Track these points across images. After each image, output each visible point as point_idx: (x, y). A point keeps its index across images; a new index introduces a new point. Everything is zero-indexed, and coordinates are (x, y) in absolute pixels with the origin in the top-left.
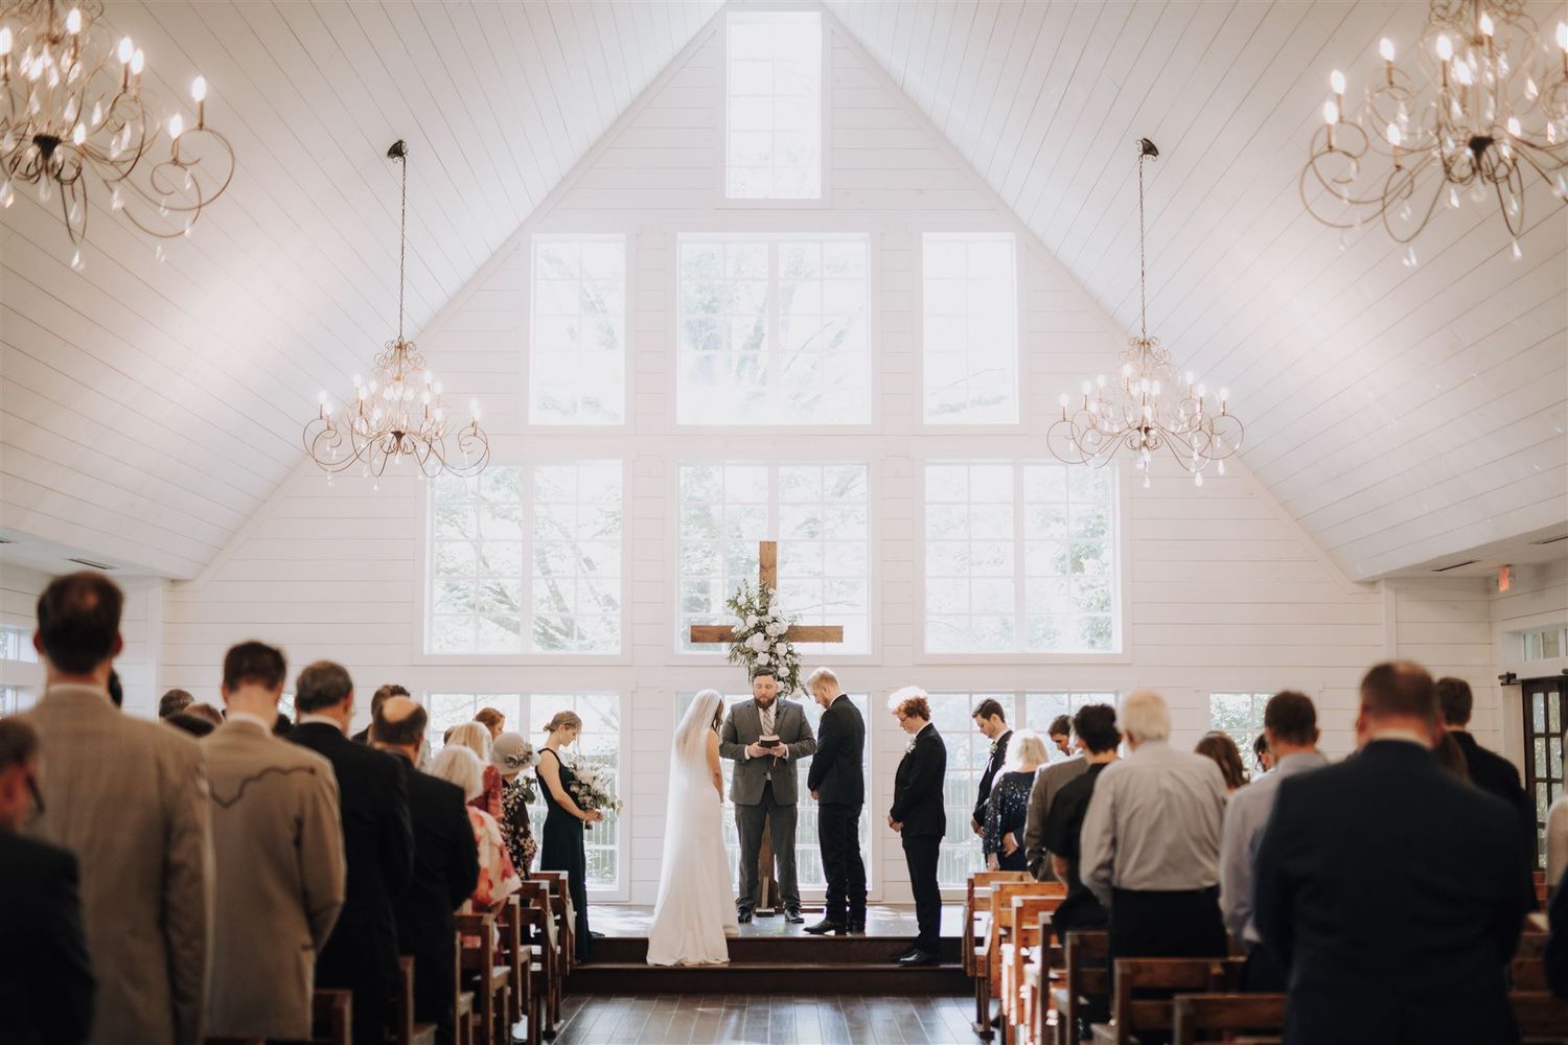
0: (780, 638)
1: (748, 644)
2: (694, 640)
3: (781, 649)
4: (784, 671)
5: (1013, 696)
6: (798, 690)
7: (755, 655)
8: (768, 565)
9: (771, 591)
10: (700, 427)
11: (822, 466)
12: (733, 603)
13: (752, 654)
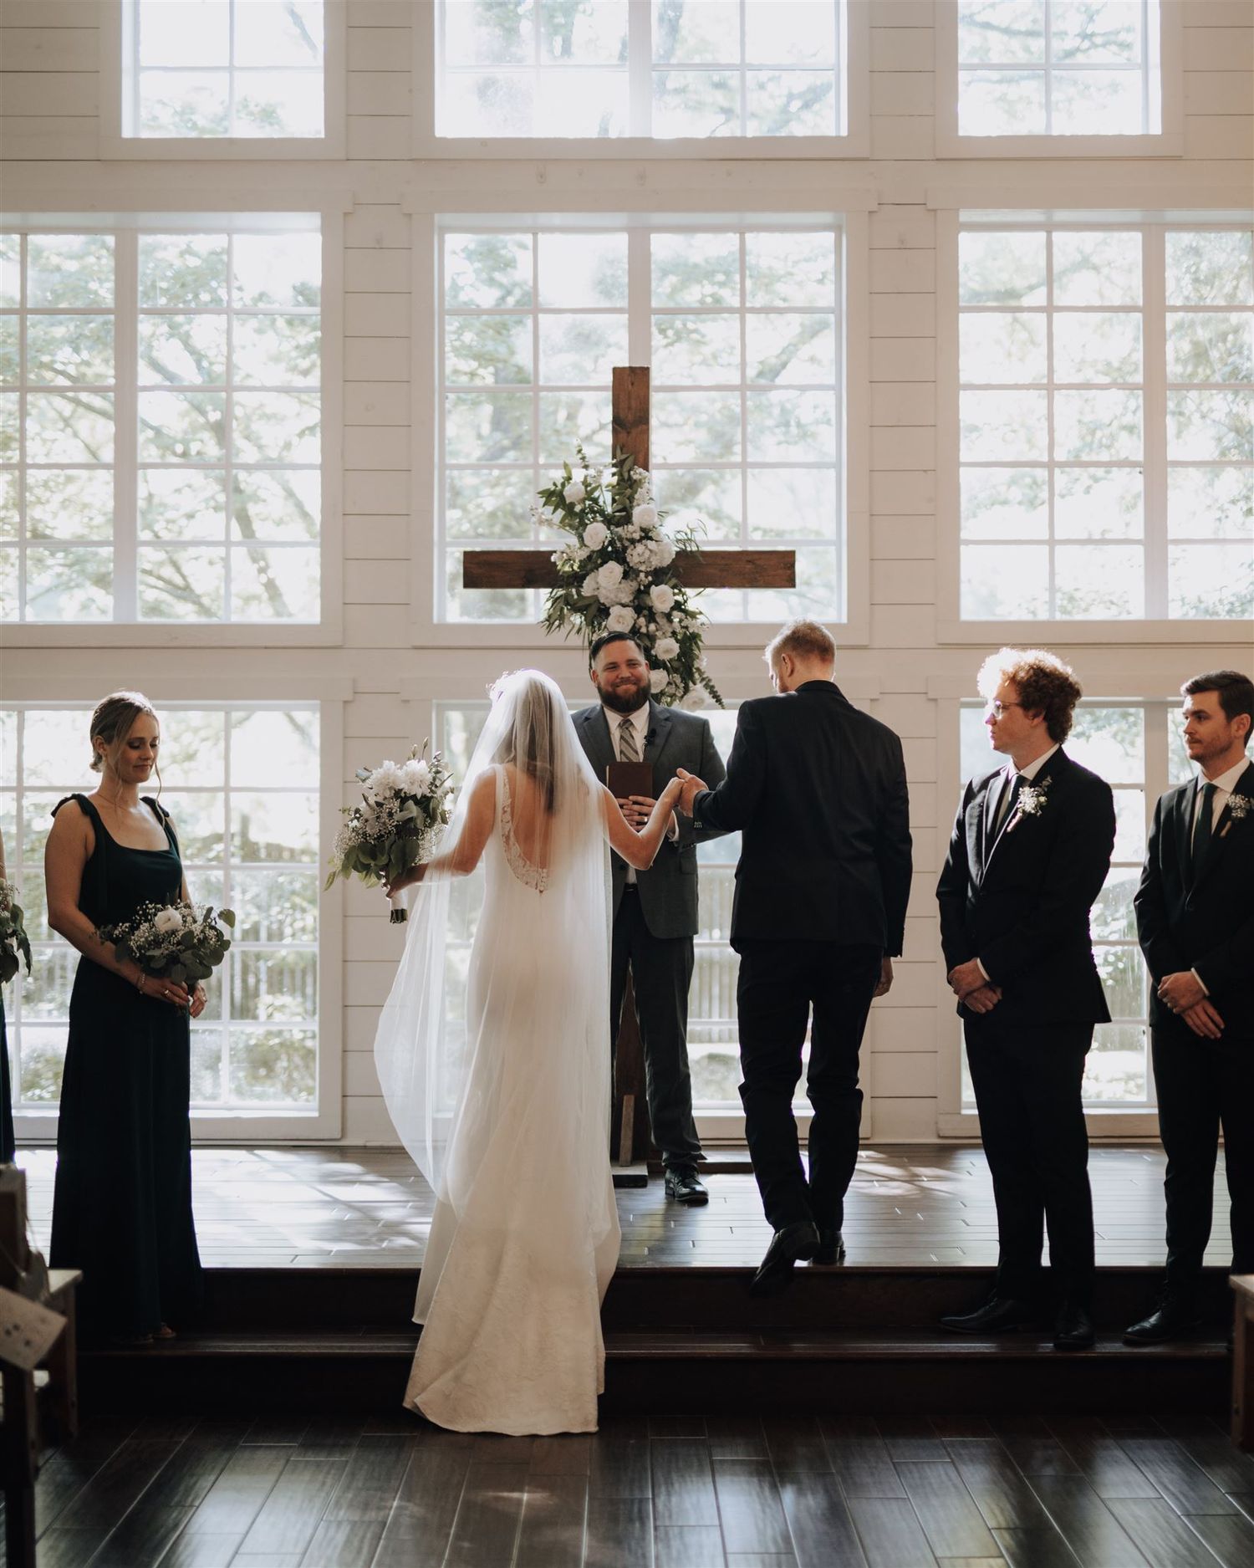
0: (659, 576)
1: (588, 588)
2: (471, 581)
3: (662, 596)
4: (667, 648)
5: (1141, 712)
6: (698, 690)
7: (604, 612)
8: (630, 417)
9: (638, 473)
10: (484, 143)
11: (742, 230)
12: (554, 497)
13: (597, 612)
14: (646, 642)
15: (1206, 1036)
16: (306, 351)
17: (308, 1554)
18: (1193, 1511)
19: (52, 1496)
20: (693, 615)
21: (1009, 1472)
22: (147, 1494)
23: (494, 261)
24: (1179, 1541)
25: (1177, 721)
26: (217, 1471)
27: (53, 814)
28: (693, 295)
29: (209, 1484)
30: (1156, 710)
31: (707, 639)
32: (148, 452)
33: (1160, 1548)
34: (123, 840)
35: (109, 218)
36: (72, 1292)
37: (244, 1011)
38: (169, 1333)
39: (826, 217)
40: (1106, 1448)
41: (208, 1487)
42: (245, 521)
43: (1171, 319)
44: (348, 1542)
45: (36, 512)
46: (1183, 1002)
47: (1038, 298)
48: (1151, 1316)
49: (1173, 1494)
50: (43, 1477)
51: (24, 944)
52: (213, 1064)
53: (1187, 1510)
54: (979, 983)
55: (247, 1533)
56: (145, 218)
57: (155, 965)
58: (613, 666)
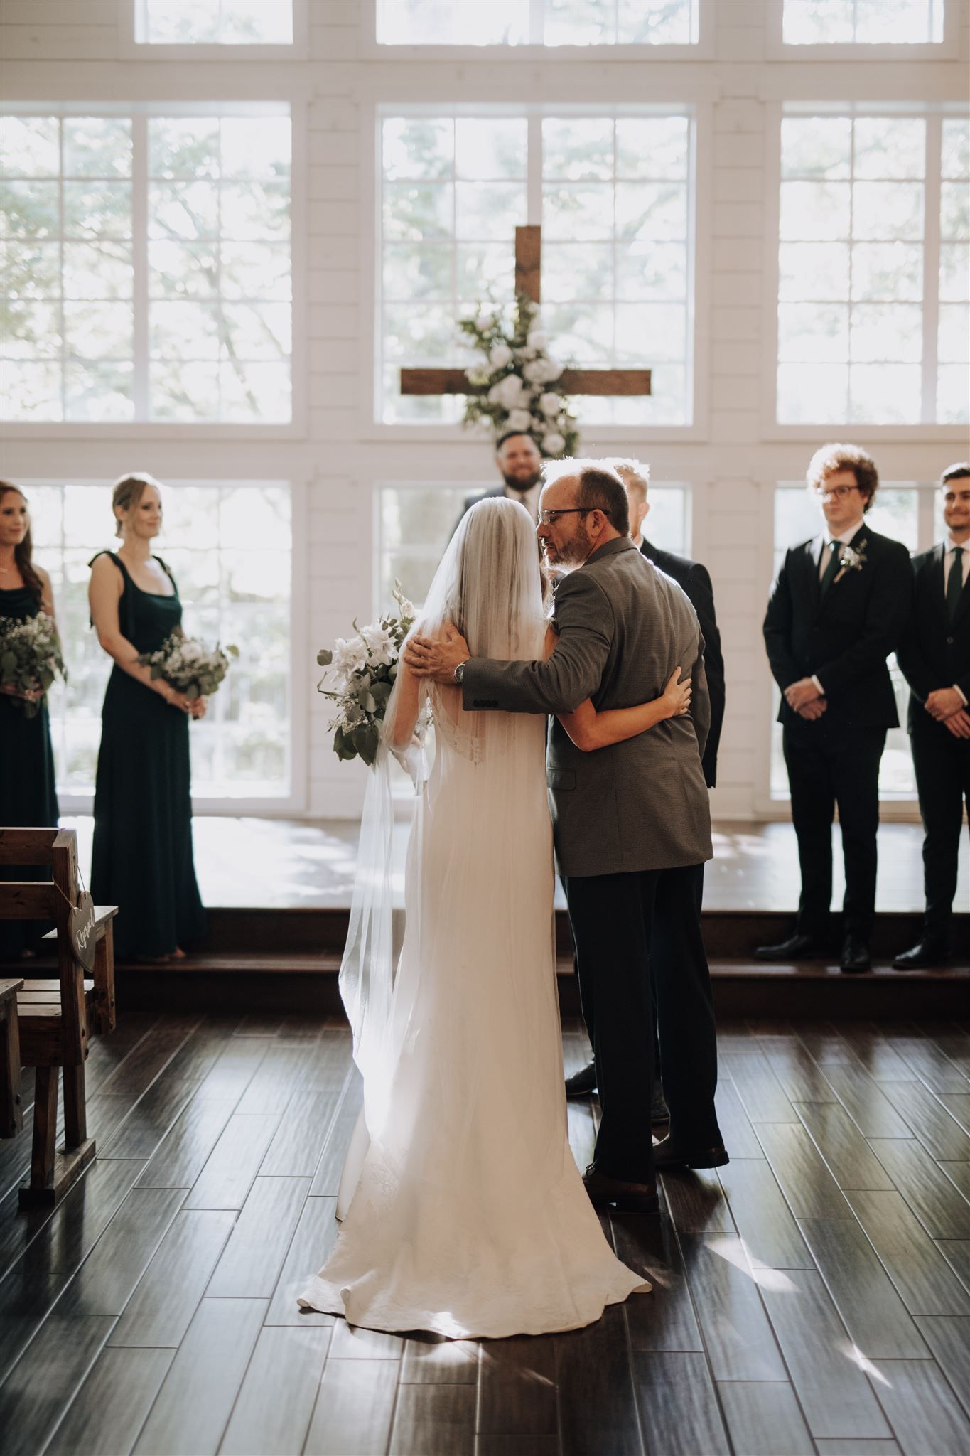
0: (549, 387)
1: (494, 397)
2: (405, 390)
4: (554, 441)
5: (914, 494)
7: (506, 414)
8: (527, 265)
9: (532, 307)
10: (415, 48)
11: (614, 116)
12: (470, 326)
13: (501, 414)
14: (538, 438)
15: (962, 738)
16: (280, 212)
17: (286, 1114)
18: (942, 1091)
19: (96, 1070)
20: (573, 418)
21: (805, 1061)
22: (166, 1071)
23: (422, 142)
24: (932, 1113)
25: (940, 502)
26: (217, 1055)
27: (90, 565)
28: (576, 170)
29: (212, 1064)
30: (926, 493)
31: (583, 437)
32: (156, 290)
33: (919, 1119)
34: (143, 585)
35: (125, 106)
36: (111, 920)
37: (232, 715)
38: (180, 953)
39: (680, 107)
40: (878, 1044)
41: (211, 1067)
42: (229, 343)
43: (945, 187)
44: (315, 1107)
45: (70, 337)
46: (947, 711)
47: (843, 171)
48: (911, 947)
49: (928, 1078)
50: (90, 1057)
51: (60, 664)
52: (209, 755)
53: (938, 1090)
54: (814, 696)
55: (241, 1099)
56: (153, 106)
57: (181, 684)
58: (513, 455)
